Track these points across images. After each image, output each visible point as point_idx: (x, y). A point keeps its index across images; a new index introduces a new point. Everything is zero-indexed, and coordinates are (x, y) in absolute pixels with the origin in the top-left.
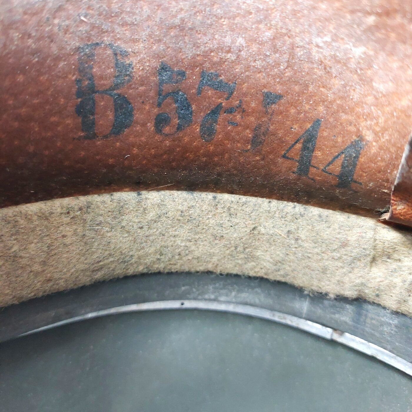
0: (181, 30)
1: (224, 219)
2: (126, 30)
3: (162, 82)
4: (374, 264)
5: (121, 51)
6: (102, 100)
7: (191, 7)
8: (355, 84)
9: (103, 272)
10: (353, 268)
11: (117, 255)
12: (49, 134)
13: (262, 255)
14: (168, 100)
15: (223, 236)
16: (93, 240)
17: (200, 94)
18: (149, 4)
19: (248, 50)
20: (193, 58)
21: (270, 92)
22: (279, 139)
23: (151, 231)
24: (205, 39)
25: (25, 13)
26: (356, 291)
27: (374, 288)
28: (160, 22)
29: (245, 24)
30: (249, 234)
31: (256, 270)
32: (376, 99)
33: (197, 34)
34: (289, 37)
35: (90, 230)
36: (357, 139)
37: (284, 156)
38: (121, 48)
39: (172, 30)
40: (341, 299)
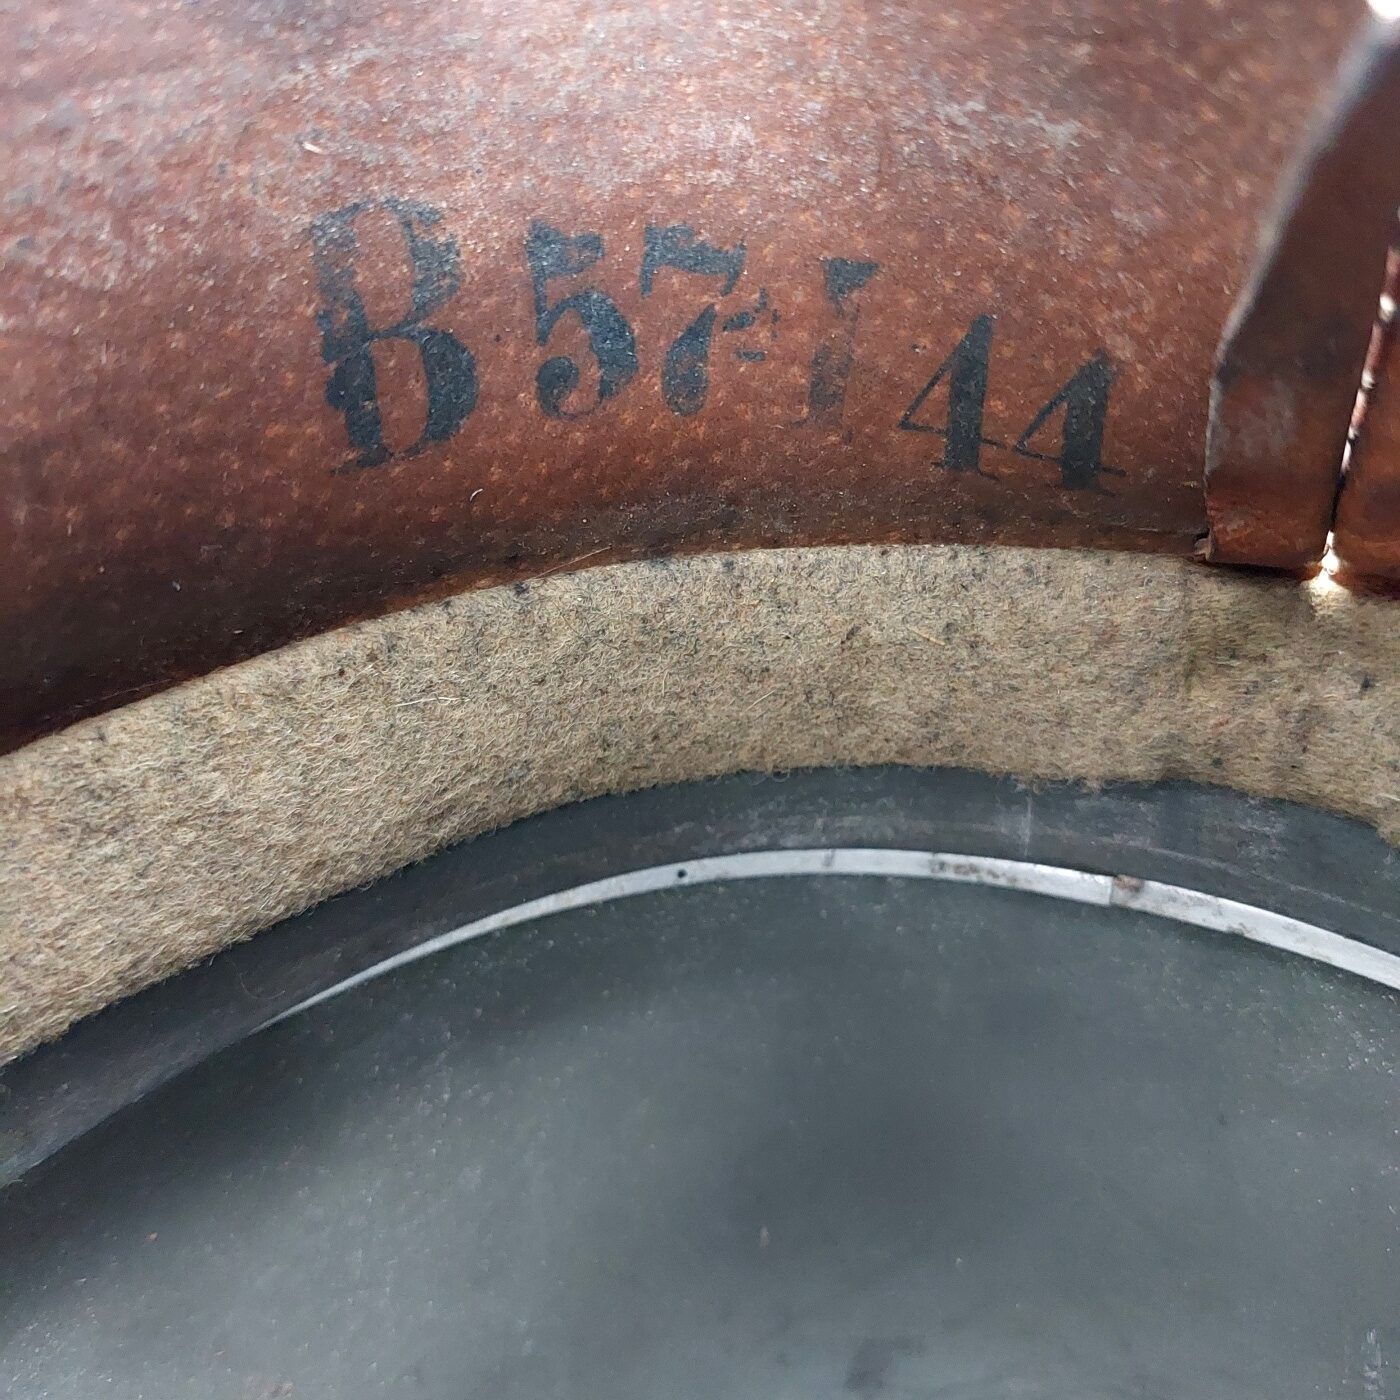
0: (573, 127)
1: (763, 622)
2: (424, 153)
3: (540, 275)
4: (1194, 679)
5: (420, 214)
6: (389, 353)
7: (592, 60)
8: (1066, 217)
9: (456, 820)
10: (1140, 701)
11: (487, 766)
12: (267, 473)
13: (884, 703)
14: (567, 319)
15: (767, 670)
16: (418, 736)
17: (650, 290)
18: (477, 71)
19: (765, 155)
20: (618, 193)
21: (843, 260)
22: (885, 381)
23: (570, 687)
24: (644, 140)
25: (164, 166)
26: (1158, 760)
27: (1205, 744)
28: (513, 115)
29: (747, 85)
30: (840, 650)
31: (873, 747)
32: (1128, 251)
33: (617, 131)
34: (871, 108)
35: (406, 709)
36: (1094, 360)
37: (905, 425)
38: (419, 204)
39: (548, 129)
40: (1121, 788)
